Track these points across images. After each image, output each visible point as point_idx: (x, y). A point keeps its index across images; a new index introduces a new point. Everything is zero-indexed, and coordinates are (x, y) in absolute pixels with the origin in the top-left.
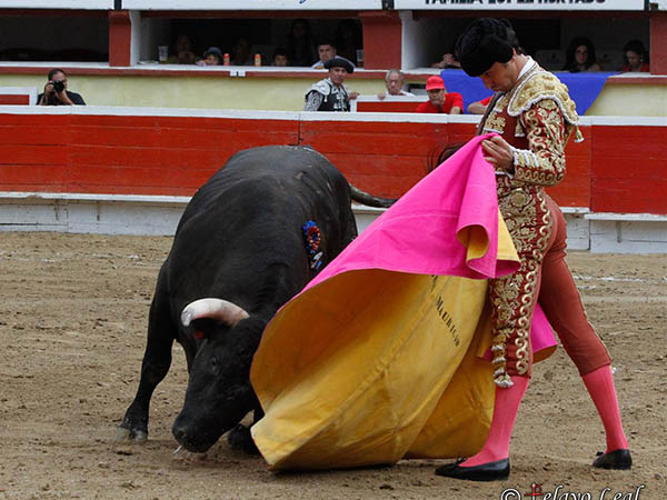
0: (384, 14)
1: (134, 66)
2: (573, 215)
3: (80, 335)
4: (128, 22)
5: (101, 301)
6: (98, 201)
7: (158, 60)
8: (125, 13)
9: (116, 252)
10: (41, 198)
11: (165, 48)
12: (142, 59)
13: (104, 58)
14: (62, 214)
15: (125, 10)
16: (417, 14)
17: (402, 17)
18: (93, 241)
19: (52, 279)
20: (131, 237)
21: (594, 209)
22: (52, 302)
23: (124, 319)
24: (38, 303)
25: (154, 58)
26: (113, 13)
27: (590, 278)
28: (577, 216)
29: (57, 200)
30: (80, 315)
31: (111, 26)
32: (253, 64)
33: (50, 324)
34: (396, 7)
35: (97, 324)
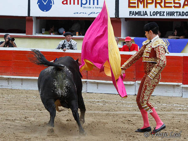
0: (116, 19)
1: (34, 35)
2: (177, 85)
3: (20, 122)
4: (32, 21)
5: (25, 111)
6: (22, 79)
7: (42, 33)
8: (31, 18)
9: (28, 95)
10: (3, 78)
11: (44, 29)
12: (36, 32)
13: (24, 32)
14: (10, 83)
15: (31, 16)
16: (126, 19)
17: (122, 20)
18: (20, 92)
19: (9, 104)
20: (33, 90)
21: (184, 83)
22: (10, 111)
23: (34, 117)
24: (5, 111)
25: (41, 32)
26: (27, 18)
27: (183, 106)
28: (178, 86)
29: (8, 78)
30: (19, 116)
31: (27, 22)
32: (75, 35)
33: (10, 118)
34: (120, 17)
35: (25, 118)
